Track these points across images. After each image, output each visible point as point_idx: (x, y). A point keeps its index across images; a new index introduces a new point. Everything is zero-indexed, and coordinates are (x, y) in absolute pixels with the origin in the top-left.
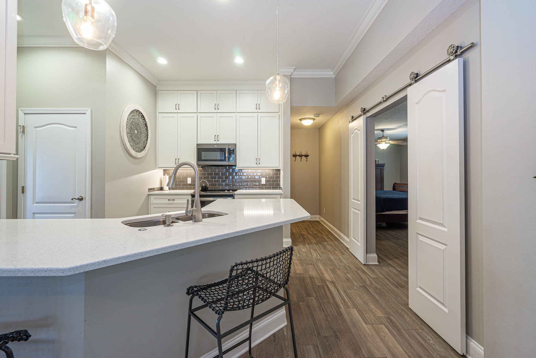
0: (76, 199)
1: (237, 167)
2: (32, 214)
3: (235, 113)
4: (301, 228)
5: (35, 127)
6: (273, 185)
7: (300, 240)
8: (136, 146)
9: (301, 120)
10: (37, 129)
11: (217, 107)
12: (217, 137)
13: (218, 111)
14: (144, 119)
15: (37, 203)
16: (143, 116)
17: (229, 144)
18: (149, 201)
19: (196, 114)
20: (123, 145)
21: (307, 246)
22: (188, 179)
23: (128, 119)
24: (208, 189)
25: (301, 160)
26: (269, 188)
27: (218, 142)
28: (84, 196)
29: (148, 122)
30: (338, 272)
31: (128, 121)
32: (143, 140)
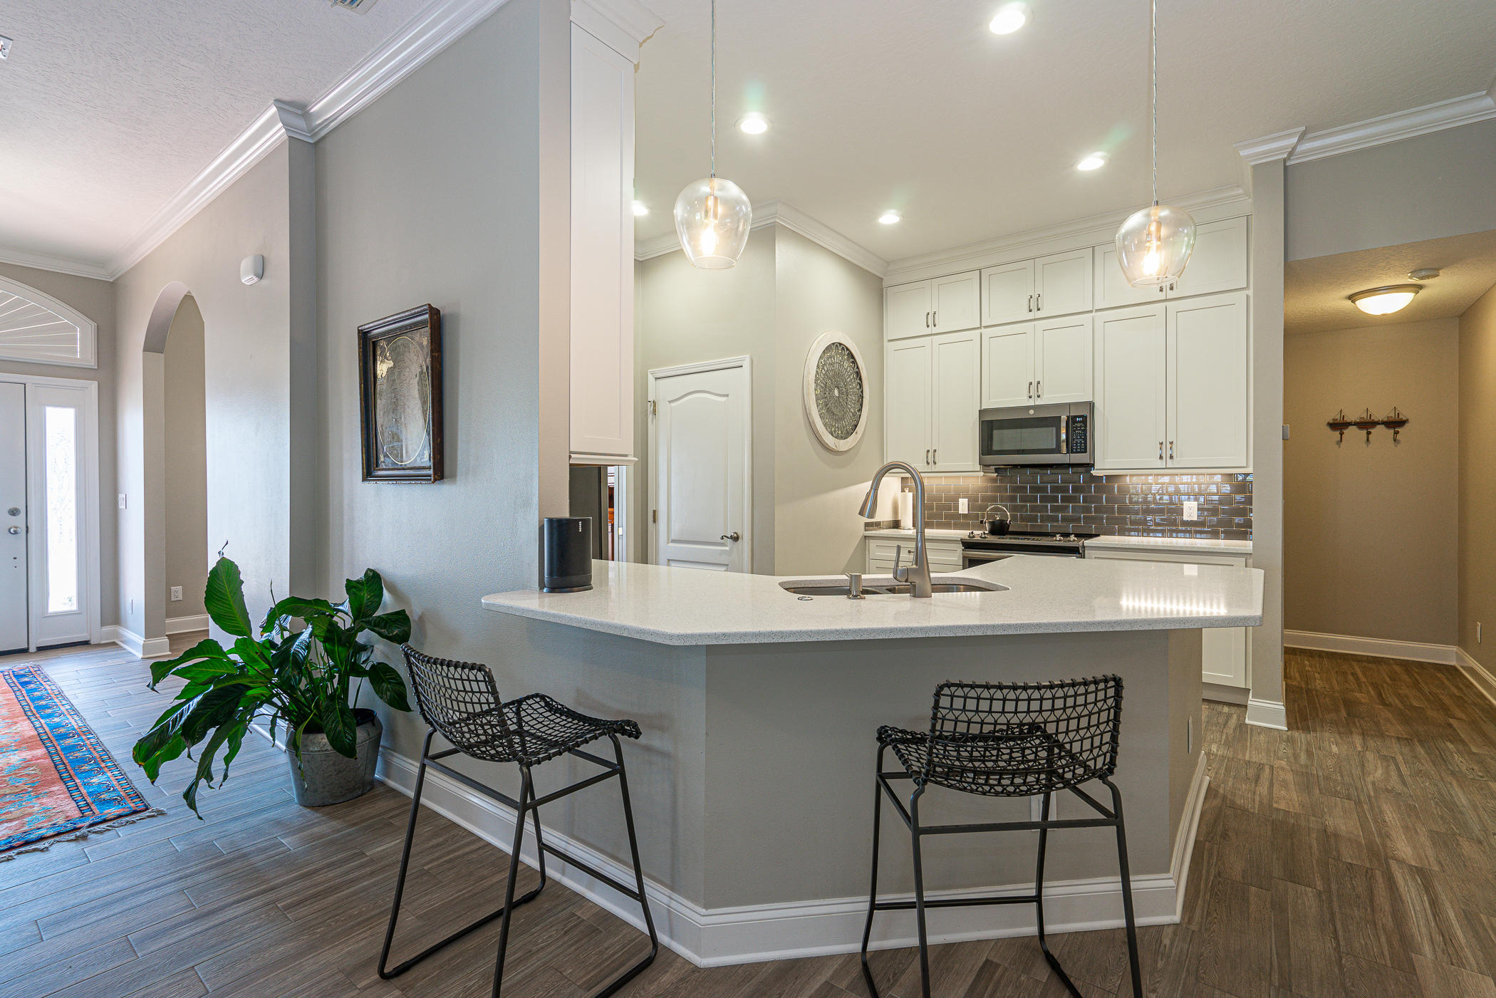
0: (728, 538)
1: (1097, 470)
2: (667, 561)
3: (1091, 311)
4: (1357, 679)
5: (670, 402)
6: (1229, 523)
7: (1333, 716)
8: (837, 425)
9: (1352, 298)
10: (673, 404)
11: (1034, 304)
12: (1035, 387)
13: (1039, 314)
14: (854, 362)
15: (673, 541)
16: (851, 355)
17: (1070, 404)
18: (867, 553)
19: (979, 331)
20: (808, 425)
21: (1358, 740)
22: (961, 501)
23: (818, 367)
24: (1010, 530)
25: (1368, 440)
26: (1215, 535)
27: (1039, 402)
28: (740, 533)
29: (863, 367)
30: (1467, 848)
31: (819, 372)
32: (852, 410)
